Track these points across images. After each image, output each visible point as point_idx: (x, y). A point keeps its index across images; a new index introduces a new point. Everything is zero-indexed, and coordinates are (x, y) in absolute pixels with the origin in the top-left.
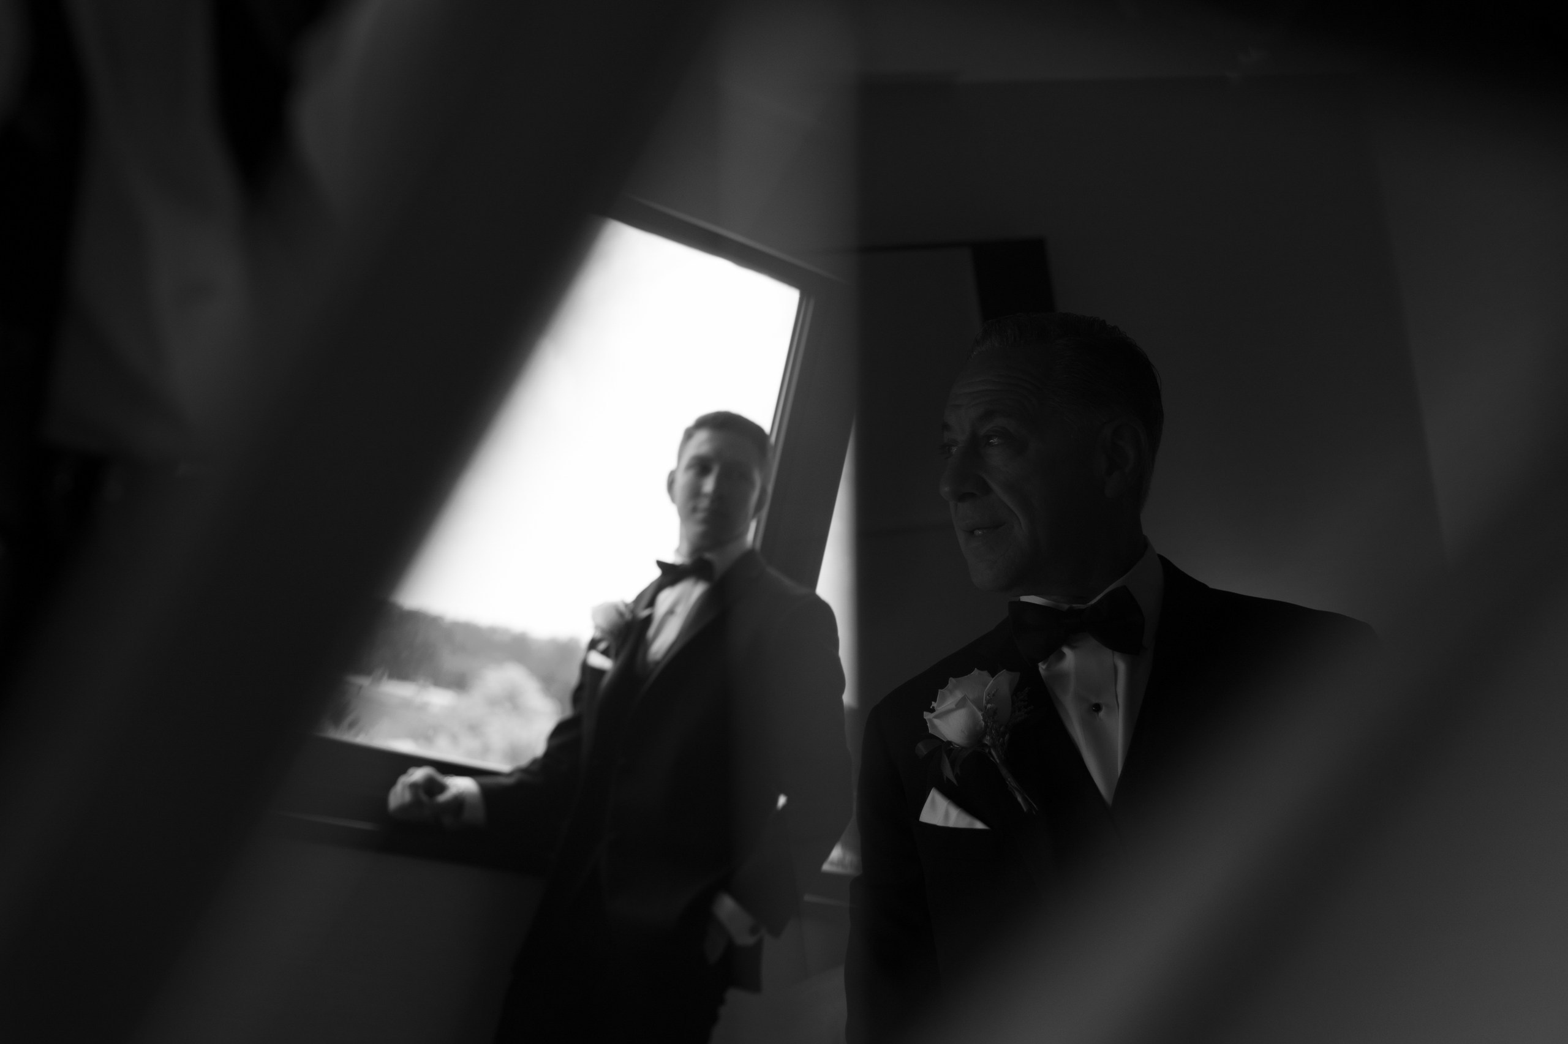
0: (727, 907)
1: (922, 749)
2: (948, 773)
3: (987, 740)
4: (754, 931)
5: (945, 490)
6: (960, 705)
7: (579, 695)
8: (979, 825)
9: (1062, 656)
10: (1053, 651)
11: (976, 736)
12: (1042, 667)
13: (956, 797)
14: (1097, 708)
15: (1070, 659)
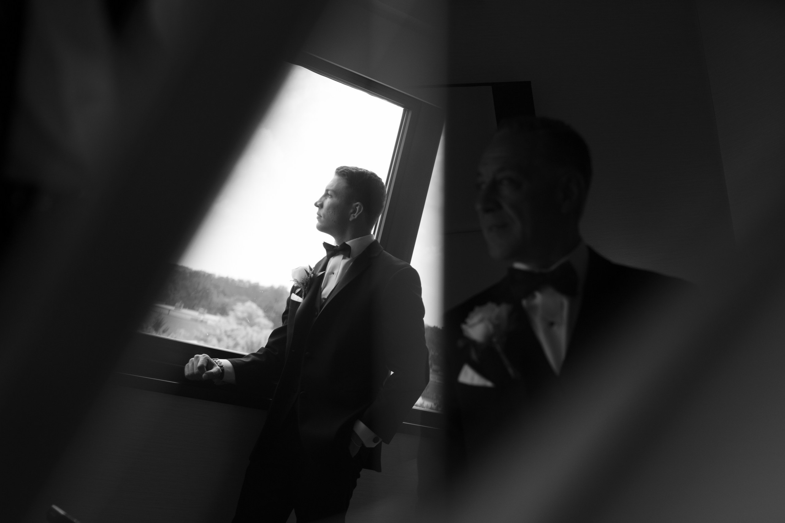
0: (361, 427)
1: (460, 343)
2: (474, 356)
3: (495, 340)
4: (375, 440)
5: (479, 207)
6: (481, 321)
7: (285, 316)
8: (489, 384)
9: (534, 297)
10: (529, 293)
11: (489, 338)
12: (524, 303)
13: (478, 369)
14: (552, 324)
15: (539, 298)
